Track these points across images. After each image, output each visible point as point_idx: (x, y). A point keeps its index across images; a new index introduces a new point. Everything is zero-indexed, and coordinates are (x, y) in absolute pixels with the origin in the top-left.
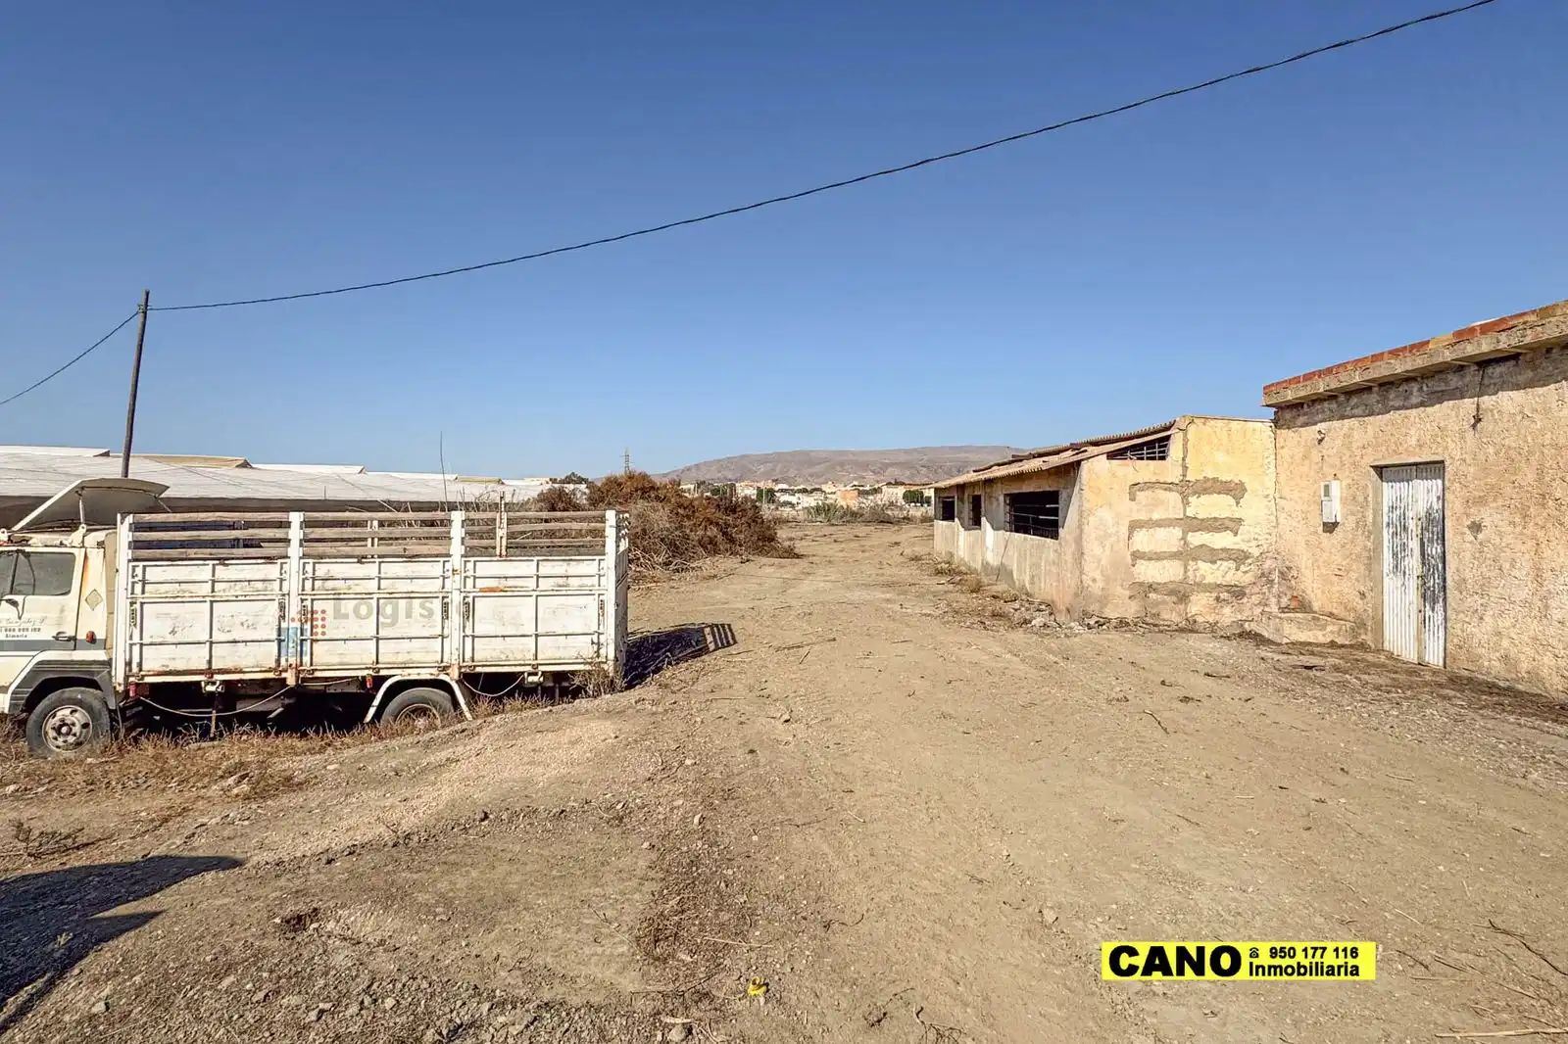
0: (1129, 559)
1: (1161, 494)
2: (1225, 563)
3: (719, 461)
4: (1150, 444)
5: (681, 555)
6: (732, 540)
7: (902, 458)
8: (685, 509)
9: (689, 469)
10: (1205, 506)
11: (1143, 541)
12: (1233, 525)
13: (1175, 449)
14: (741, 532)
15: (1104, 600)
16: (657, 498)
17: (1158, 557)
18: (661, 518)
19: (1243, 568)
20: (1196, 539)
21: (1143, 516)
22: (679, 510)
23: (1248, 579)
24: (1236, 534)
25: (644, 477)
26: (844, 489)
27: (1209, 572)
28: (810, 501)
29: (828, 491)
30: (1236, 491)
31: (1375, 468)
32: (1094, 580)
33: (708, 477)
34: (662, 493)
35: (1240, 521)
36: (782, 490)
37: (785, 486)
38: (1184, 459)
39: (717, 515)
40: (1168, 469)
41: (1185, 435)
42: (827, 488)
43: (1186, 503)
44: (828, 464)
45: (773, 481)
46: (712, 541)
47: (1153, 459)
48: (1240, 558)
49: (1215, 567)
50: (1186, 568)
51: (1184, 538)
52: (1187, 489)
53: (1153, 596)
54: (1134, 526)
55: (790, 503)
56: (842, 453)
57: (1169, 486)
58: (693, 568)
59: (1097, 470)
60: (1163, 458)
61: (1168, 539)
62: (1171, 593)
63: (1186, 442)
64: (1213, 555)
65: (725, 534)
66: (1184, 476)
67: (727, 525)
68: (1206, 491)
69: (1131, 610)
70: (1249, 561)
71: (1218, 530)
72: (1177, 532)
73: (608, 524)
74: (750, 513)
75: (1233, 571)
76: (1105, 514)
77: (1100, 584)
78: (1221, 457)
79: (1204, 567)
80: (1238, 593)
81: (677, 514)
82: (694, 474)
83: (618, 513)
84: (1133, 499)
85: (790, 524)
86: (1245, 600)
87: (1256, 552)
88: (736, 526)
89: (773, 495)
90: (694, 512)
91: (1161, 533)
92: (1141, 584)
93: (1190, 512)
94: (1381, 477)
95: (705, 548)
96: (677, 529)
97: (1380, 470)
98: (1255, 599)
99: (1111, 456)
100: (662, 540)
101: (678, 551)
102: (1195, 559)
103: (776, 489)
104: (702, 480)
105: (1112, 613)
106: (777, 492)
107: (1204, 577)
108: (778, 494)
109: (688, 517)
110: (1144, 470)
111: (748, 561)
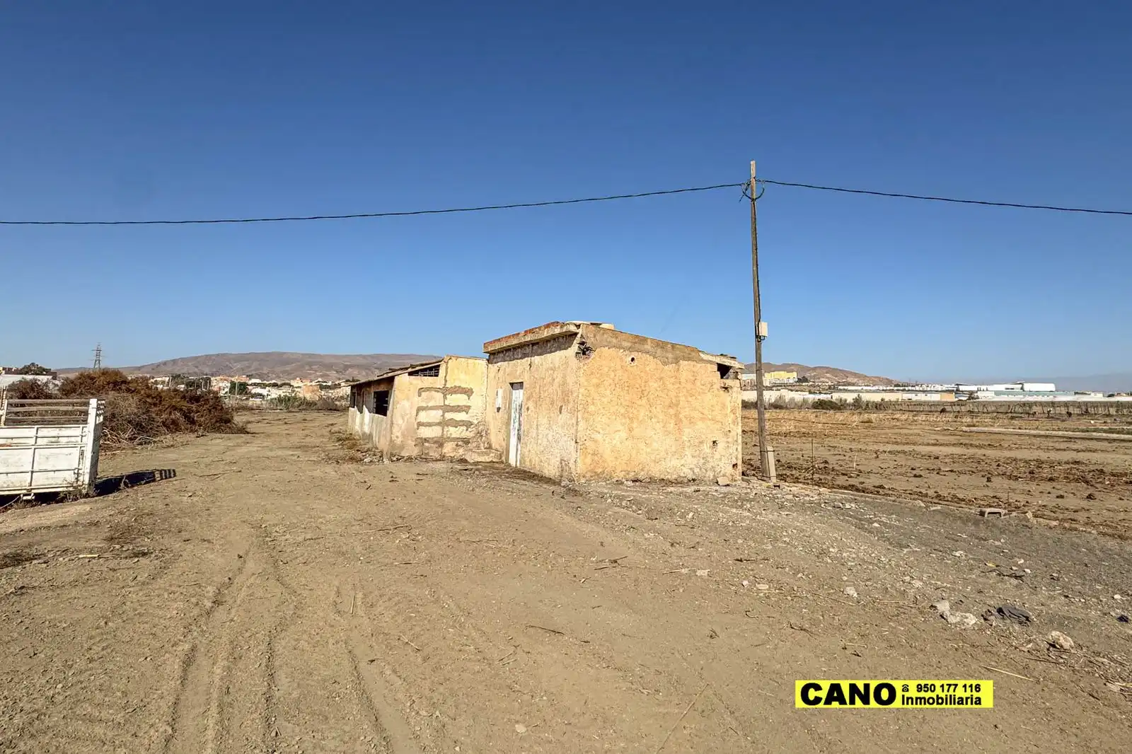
0: (416, 427)
1: (433, 393)
2: (462, 428)
3: (197, 358)
4: (431, 369)
5: (147, 432)
6: (193, 422)
7: (363, 362)
8: (154, 398)
9: (165, 364)
10: (454, 400)
11: (423, 417)
12: (466, 409)
13: (442, 371)
14: (202, 416)
15: (402, 447)
16: (128, 390)
17: (429, 425)
18: (129, 405)
19: (469, 430)
20: (449, 416)
21: (424, 405)
22: (148, 400)
23: (472, 435)
24: (467, 413)
25: (116, 373)
26: (309, 384)
27: (454, 432)
28: (275, 393)
29: (296, 385)
30: (468, 392)
31: (510, 383)
32: (397, 437)
33: (185, 370)
34: (132, 386)
35: (469, 407)
36: (255, 384)
37: (258, 381)
38: (445, 377)
39: (182, 403)
40: (437, 382)
41: (447, 365)
42: (295, 383)
43: (445, 398)
44: (299, 364)
45: (247, 376)
46: (174, 422)
47: (432, 376)
48: (468, 424)
49: (457, 429)
50: (443, 430)
51: (443, 416)
52: (446, 391)
53: (426, 444)
54: (419, 409)
55: (261, 395)
56: (310, 356)
57: (437, 390)
58: (155, 442)
59: (403, 381)
60: (437, 376)
61: (435, 416)
62: (435, 442)
63: (447, 368)
64: (456, 424)
65: (186, 417)
66: (445, 385)
67: (190, 411)
68: (455, 392)
69: (415, 452)
70: (472, 426)
71: (459, 411)
72: (440, 412)
73: (91, 406)
74: (211, 402)
75: (465, 431)
76: (406, 404)
77: (400, 439)
78: (462, 376)
79: (452, 429)
80: (466, 441)
81: (145, 402)
82: (169, 368)
83: (98, 400)
84: (419, 396)
85: (253, 411)
86: (469, 445)
87: (476, 422)
88: (199, 412)
89: (245, 388)
90: (161, 401)
91: (433, 413)
92: (421, 438)
93: (447, 403)
94: (512, 387)
95: (168, 428)
96: (144, 413)
97: (512, 384)
98: (474, 445)
99: (410, 374)
100: (129, 422)
101: (143, 430)
102: (447, 426)
103: (250, 382)
104: (178, 373)
105: (405, 454)
106: (251, 385)
107: (451, 434)
108: (250, 387)
109: (155, 405)
110: (427, 381)
111: (202, 436)
